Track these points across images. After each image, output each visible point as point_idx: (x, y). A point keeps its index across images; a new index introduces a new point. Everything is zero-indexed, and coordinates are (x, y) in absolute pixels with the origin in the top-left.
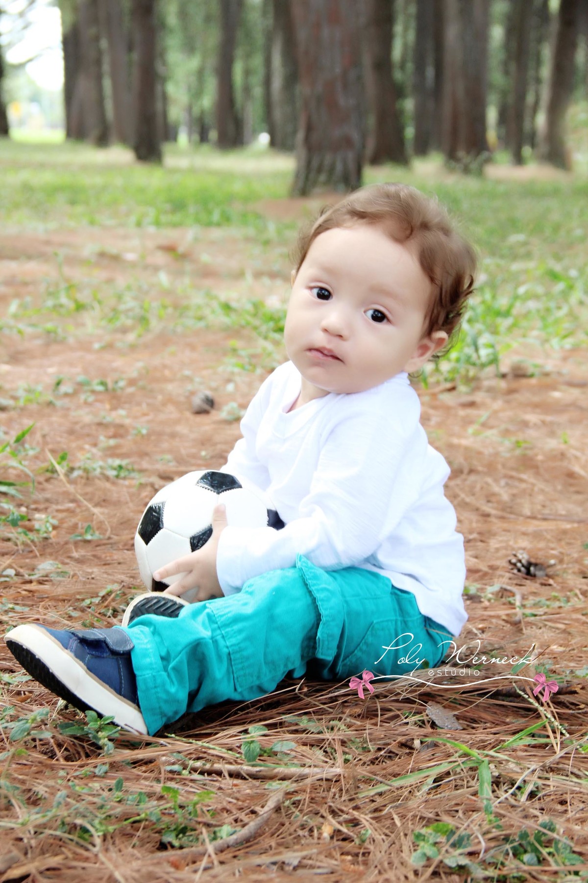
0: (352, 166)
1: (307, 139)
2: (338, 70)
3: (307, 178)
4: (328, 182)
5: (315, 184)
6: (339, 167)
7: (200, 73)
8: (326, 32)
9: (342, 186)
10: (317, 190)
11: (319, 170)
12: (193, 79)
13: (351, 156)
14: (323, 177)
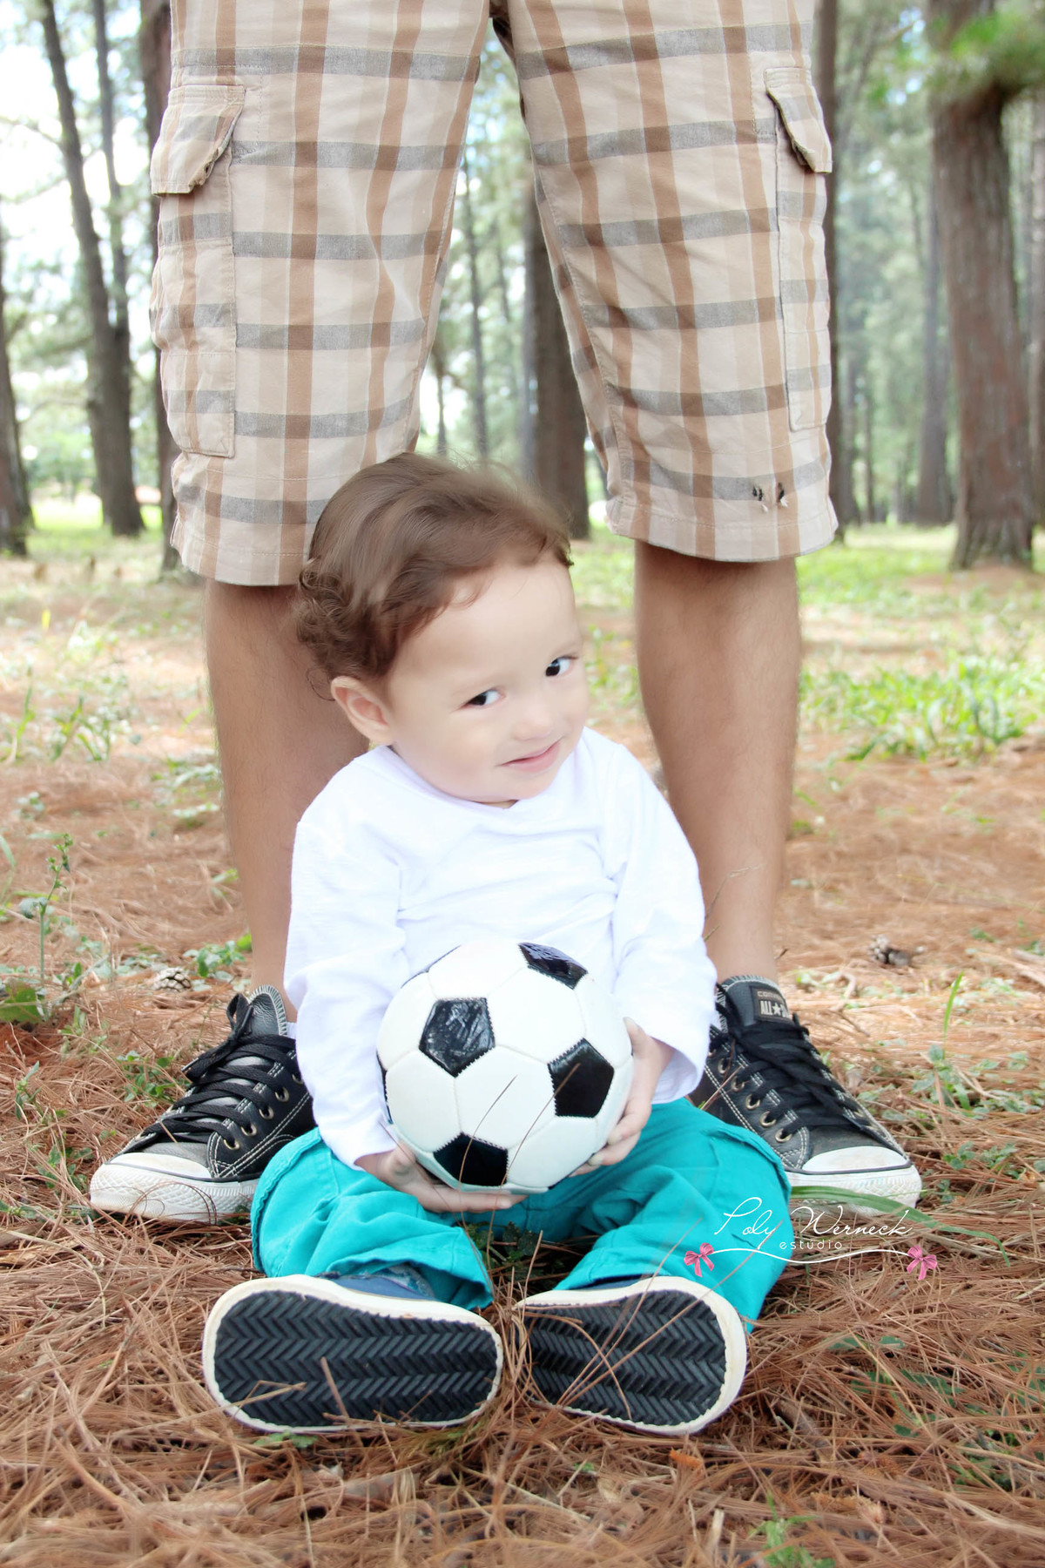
0: (1020, 535)
1: (968, 508)
2: (1003, 430)
3: (968, 550)
4: (989, 554)
5: (976, 555)
6: (1005, 536)
7: (910, 447)
8: (989, 389)
9: (1007, 558)
10: (979, 562)
11: (982, 540)
12: (902, 455)
13: (1019, 524)
14: (985, 548)
